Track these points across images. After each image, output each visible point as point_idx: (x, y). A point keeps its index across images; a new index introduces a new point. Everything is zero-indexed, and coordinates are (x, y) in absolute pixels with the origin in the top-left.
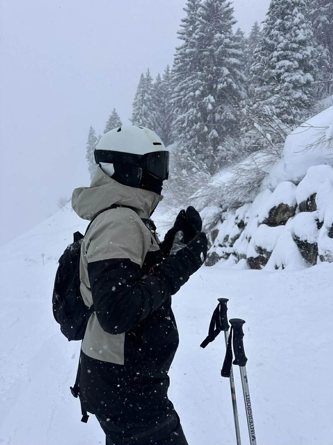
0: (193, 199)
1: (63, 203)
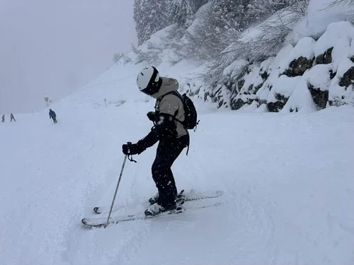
1: (117, 58)
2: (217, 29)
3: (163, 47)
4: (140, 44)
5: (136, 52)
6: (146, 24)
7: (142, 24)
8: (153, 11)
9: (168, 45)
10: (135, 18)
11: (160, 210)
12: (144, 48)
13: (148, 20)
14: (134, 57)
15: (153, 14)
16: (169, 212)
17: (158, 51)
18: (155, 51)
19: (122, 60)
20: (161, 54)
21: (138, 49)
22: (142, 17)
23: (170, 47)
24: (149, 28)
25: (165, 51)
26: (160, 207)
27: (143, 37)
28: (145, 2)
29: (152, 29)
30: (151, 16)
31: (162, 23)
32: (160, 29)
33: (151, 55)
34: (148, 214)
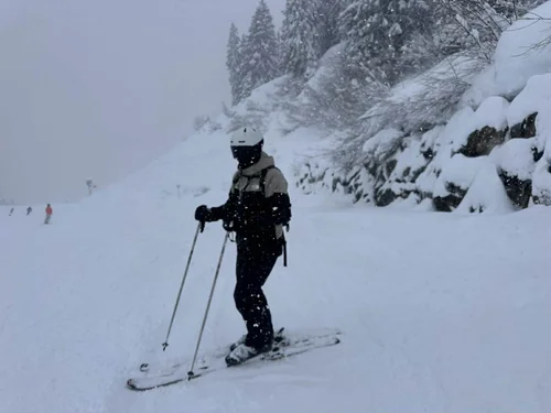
0: (365, 119)
1: (199, 124)
2: (354, 82)
3: (270, 107)
4: (235, 103)
5: (228, 114)
6: (245, 74)
7: (238, 74)
8: (257, 55)
9: (277, 105)
10: (229, 65)
11: (249, 353)
12: (241, 109)
13: (249, 68)
14: (225, 122)
15: (257, 59)
16: (262, 356)
17: (262, 113)
18: (258, 113)
19: (207, 127)
20: (268, 119)
21: (232, 109)
22: (238, 63)
23: (280, 108)
24: (249, 79)
25: (272, 114)
26: (250, 349)
27: (239, 93)
28: (244, 41)
29: (254, 82)
30: (252, 62)
31: (270, 73)
32: (266, 82)
33: (251, 120)
34: (231, 362)
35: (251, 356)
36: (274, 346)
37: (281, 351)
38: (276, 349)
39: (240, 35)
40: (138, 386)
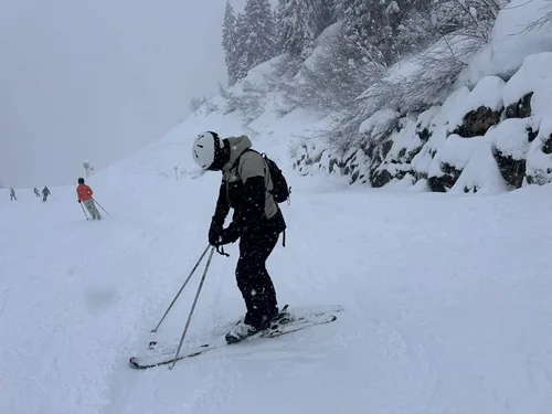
1: (195, 105)
2: (351, 62)
3: (266, 88)
4: (232, 83)
5: (224, 95)
6: (241, 54)
7: (234, 53)
8: (253, 34)
9: (274, 86)
10: (225, 44)
11: (249, 331)
12: (238, 90)
13: (245, 48)
14: (222, 103)
15: (253, 39)
16: (261, 333)
17: (259, 94)
18: (254, 94)
19: (203, 108)
20: (264, 100)
21: (230, 90)
22: (235, 43)
23: (277, 88)
24: (246, 59)
25: (269, 95)
26: (249, 327)
27: (236, 72)
28: (240, 20)
29: (251, 62)
30: (249, 41)
31: (266, 52)
32: (262, 61)
33: (247, 101)
34: (231, 340)
35: (251, 333)
36: (272, 324)
37: (279, 329)
38: (275, 327)
39: (235, 14)
40: (141, 364)
